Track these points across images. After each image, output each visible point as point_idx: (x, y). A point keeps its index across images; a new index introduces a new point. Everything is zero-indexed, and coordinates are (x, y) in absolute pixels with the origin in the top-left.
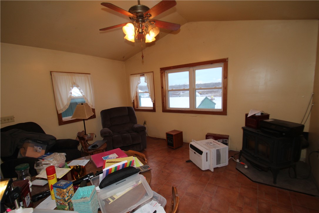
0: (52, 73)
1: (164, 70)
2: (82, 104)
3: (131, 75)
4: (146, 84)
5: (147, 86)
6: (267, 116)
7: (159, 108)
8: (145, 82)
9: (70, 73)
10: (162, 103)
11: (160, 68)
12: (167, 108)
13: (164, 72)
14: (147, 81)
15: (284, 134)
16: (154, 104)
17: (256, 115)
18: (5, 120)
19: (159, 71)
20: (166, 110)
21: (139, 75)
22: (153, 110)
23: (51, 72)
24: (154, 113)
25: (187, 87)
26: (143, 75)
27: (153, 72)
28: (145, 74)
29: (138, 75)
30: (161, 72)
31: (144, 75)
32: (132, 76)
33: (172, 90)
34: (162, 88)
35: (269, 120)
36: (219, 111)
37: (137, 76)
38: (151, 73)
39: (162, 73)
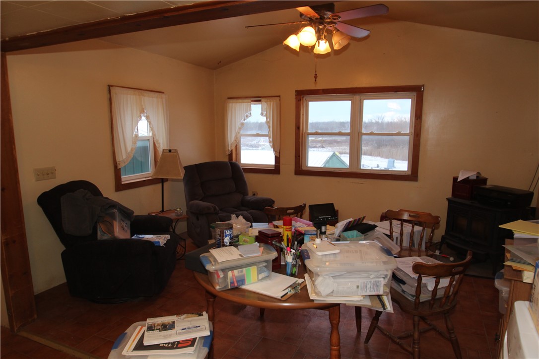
0: (111, 88)
1: (303, 95)
2: (170, 151)
3: (229, 98)
4: (263, 119)
5: (267, 122)
6: (484, 181)
7: (288, 166)
8: (262, 114)
9: (139, 91)
10: (296, 157)
11: (296, 91)
12: (304, 168)
13: (303, 98)
14: (267, 114)
15: (509, 203)
16: (277, 159)
17: (470, 178)
18: (43, 175)
19: (294, 97)
20: (301, 170)
21: (250, 100)
22: (275, 170)
23: (110, 86)
24: (275, 176)
25: (346, 130)
26: (257, 99)
27: (279, 96)
28: (263, 100)
29: (246, 100)
30: (296, 98)
31: (260, 101)
32: (231, 101)
33: (316, 134)
34: (298, 128)
35: (487, 187)
36: (403, 174)
37: (243, 103)
38: (276, 98)
39: (299, 100)
